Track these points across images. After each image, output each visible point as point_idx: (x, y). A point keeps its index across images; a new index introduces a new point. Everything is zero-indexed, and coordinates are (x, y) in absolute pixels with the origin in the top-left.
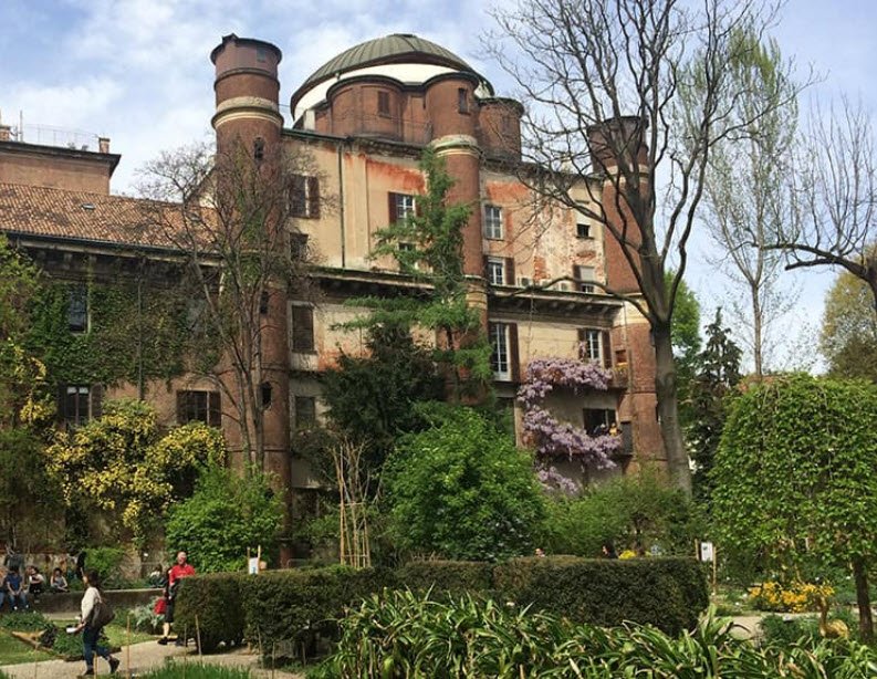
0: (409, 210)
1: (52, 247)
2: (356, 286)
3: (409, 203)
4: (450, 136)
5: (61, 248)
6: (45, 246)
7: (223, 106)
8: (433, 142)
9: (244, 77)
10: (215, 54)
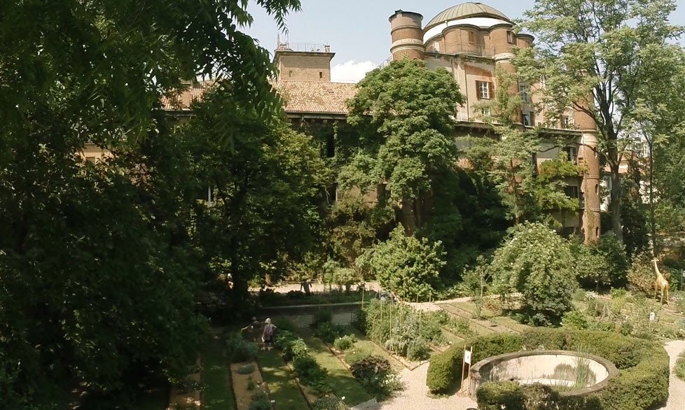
0: (485, 89)
1: (318, 117)
2: (462, 129)
3: (485, 86)
4: (504, 54)
5: (322, 117)
6: (315, 117)
7: (395, 44)
8: (496, 56)
9: (406, 30)
10: (392, 18)
